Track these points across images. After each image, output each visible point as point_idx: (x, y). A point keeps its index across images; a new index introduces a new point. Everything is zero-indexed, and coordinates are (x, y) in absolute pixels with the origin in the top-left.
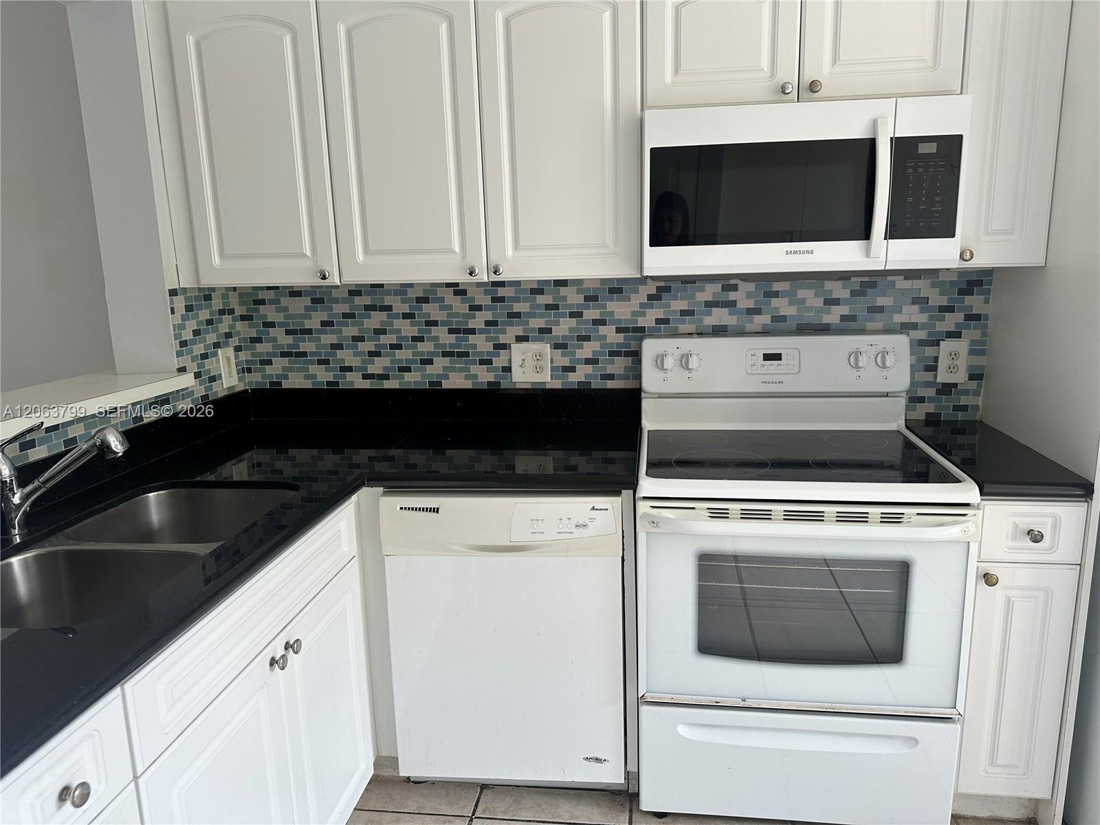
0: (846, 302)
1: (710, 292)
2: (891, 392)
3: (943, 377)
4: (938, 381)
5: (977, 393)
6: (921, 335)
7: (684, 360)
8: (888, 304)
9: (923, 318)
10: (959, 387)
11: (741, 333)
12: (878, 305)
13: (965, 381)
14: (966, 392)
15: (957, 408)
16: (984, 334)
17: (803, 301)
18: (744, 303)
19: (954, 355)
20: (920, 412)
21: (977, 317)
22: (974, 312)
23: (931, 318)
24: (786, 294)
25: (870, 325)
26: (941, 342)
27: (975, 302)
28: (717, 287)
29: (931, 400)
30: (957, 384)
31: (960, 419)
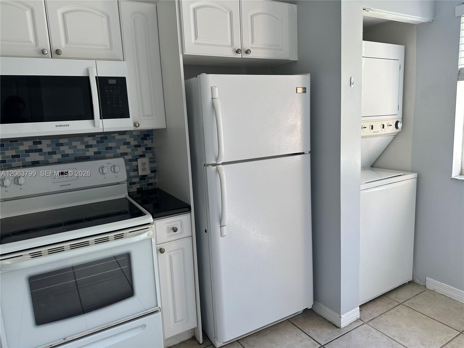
0: (95, 146)
1: (27, 146)
2: (120, 182)
3: (141, 173)
4: (139, 175)
5: (155, 178)
6: (129, 157)
7: (16, 181)
8: (113, 146)
9: (129, 150)
10: (148, 176)
11: (46, 163)
12: (109, 146)
13: (150, 174)
14: (151, 178)
15: (148, 184)
16: (154, 155)
17: (76, 147)
18: (46, 150)
19: (144, 164)
20: (134, 188)
21: (150, 148)
22: (148, 146)
23: (132, 150)
24: (66, 144)
25: (107, 155)
26: (138, 159)
27: (148, 143)
28: (31, 143)
29: (138, 183)
30: (147, 175)
31: (150, 189)
